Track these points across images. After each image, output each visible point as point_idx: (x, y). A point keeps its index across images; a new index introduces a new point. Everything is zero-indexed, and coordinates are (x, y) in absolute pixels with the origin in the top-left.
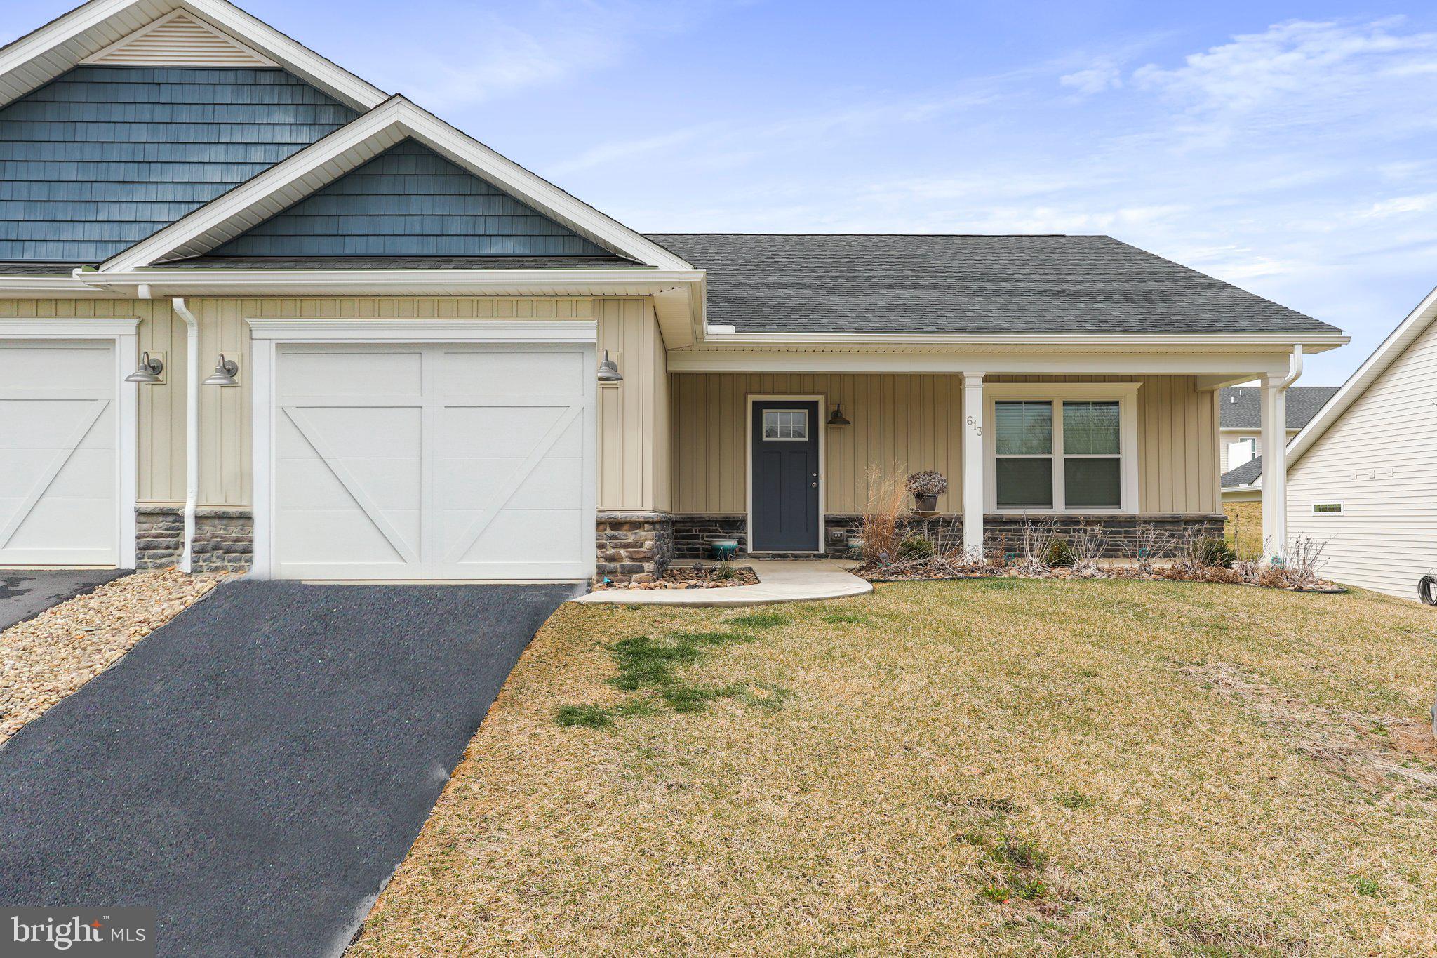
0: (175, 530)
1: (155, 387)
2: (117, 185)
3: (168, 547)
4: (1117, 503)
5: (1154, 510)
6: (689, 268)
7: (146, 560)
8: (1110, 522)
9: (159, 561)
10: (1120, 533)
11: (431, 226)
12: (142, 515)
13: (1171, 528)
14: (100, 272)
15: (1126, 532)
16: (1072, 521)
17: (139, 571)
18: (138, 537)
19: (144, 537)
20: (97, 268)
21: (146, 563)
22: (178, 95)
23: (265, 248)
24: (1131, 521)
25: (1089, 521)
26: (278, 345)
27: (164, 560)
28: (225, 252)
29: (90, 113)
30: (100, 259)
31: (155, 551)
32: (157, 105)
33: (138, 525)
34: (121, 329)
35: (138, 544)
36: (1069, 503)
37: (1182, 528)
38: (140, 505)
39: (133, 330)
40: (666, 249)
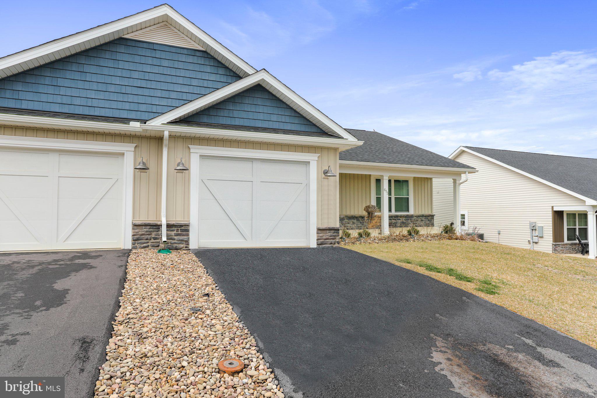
0: (150, 232)
1: (141, 173)
2: (137, 88)
3: (147, 239)
4: (408, 210)
5: (417, 213)
6: (356, 140)
7: (136, 245)
8: (407, 217)
9: (142, 245)
11: (266, 117)
12: (135, 226)
13: (422, 218)
14: (146, 124)
15: (410, 219)
16: (397, 216)
17: (133, 250)
18: (133, 235)
19: (136, 235)
20: (145, 123)
21: (136, 246)
22: (163, 55)
23: (205, 119)
24: (412, 216)
25: (401, 216)
26: (200, 155)
27: (145, 245)
28: (189, 120)
29: (126, 57)
30: (147, 119)
31: (140, 241)
32: (154, 58)
33: (133, 230)
34: (127, 148)
35: (133, 238)
36: (396, 211)
37: (424, 218)
38: (134, 222)
39: (133, 149)
40: (350, 133)
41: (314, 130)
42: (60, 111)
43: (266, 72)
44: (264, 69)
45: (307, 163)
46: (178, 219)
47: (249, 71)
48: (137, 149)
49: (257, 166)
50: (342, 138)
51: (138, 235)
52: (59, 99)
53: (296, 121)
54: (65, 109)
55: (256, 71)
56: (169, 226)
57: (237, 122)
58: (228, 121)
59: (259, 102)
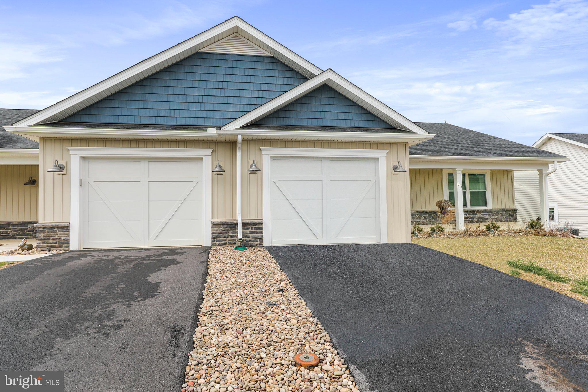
0: (228, 230)
1: (218, 176)
2: (212, 97)
3: (225, 237)
4: (485, 205)
5: (496, 208)
6: (427, 133)
7: (215, 242)
8: (485, 212)
9: (221, 243)
10: (487, 214)
11: (334, 116)
12: (214, 225)
13: (502, 213)
14: (222, 130)
15: (489, 214)
16: (473, 211)
17: (212, 247)
18: (212, 234)
19: (215, 233)
20: (220, 129)
21: (216, 243)
22: (235, 64)
24: (490, 211)
25: (478, 211)
26: (271, 157)
27: (223, 242)
28: (260, 123)
29: (202, 70)
30: (222, 125)
31: (218, 239)
32: (227, 68)
33: (212, 229)
34: (205, 153)
35: (212, 236)
36: (472, 205)
37: (504, 213)
38: (213, 221)
39: (210, 154)
40: (420, 127)
41: (382, 125)
42: (149, 123)
43: (331, 72)
44: (330, 69)
45: (376, 160)
46: (252, 218)
47: (315, 72)
48: (214, 153)
49: (327, 164)
50: (412, 132)
51: (216, 233)
52: (147, 112)
53: (364, 117)
54: (153, 121)
55: (322, 72)
56: (244, 225)
57: (305, 123)
58: (296, 123)
59: (326, 101)
